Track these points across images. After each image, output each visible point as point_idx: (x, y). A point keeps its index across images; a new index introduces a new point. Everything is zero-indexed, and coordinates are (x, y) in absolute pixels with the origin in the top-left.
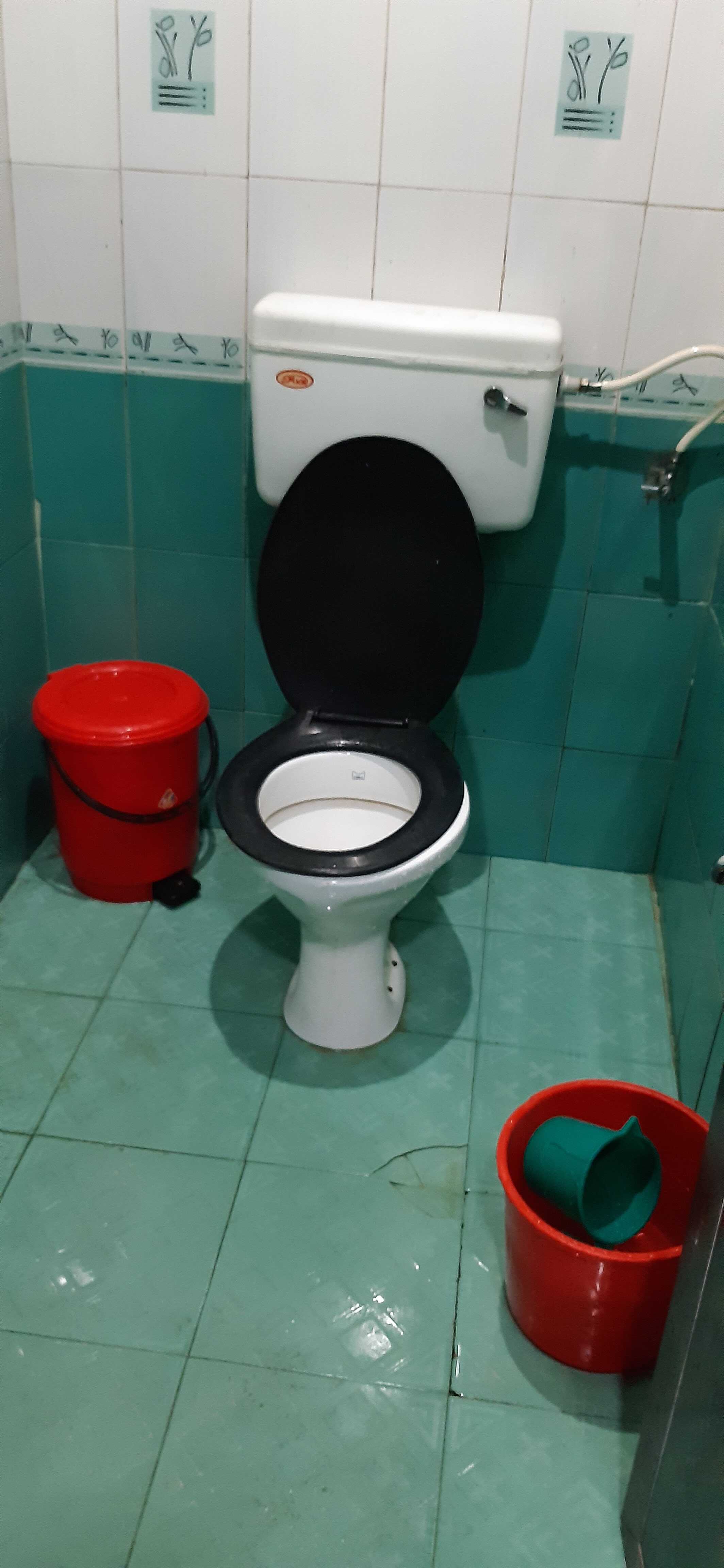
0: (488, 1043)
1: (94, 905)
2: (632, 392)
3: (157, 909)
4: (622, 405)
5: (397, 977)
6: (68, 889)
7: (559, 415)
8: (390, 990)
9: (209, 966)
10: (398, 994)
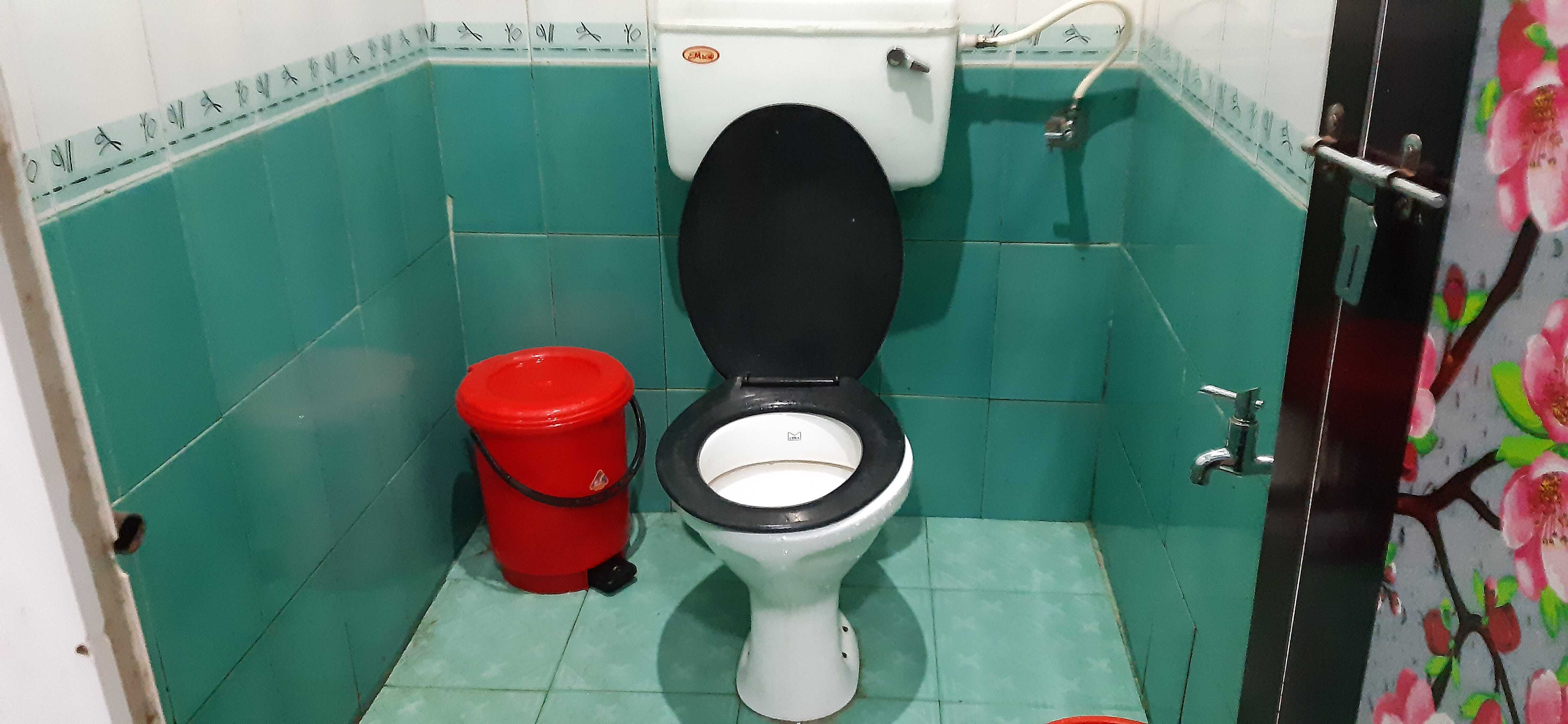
0: (951, 702)
1: (529, 600)
2: (1026, 46)
3: (594, 596)
4: (1017, 59)
5: (849, 642)
6: (500, 585)
7: (959, 73)
8: (845, 655)
9: (655, 650)
10: (853, 660)
